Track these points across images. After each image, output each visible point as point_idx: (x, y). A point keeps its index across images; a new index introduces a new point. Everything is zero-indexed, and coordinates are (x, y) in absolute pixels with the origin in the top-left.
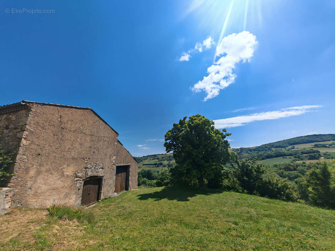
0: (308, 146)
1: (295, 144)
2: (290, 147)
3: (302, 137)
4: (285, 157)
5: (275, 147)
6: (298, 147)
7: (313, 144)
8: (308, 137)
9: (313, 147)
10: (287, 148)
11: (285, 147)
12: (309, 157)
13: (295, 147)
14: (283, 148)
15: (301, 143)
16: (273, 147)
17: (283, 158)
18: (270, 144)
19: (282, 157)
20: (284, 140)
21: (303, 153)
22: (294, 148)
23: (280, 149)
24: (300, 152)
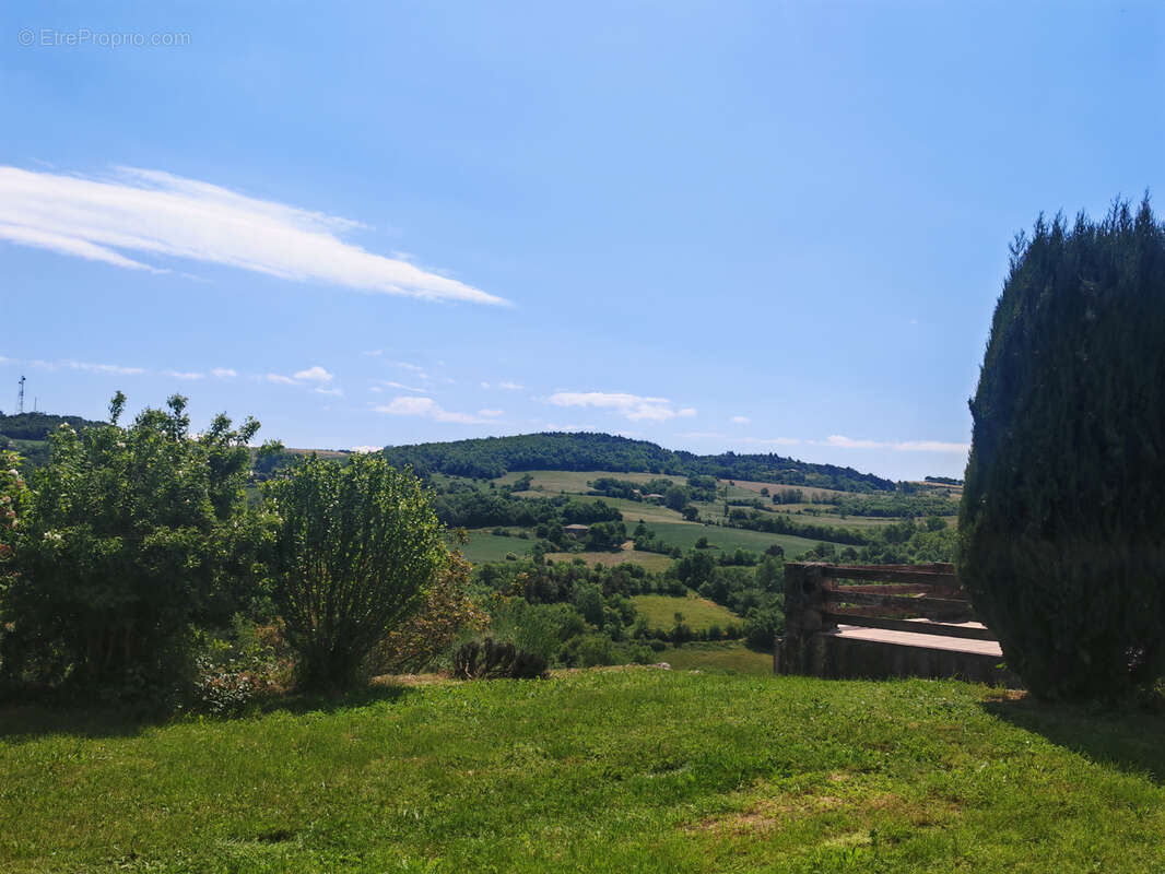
0: (576, 485)
1: (532, 469)
2: (511, 479)
3: (561, 435)
4: (503, 529)
5: (451, 471)
6: (545, 485)
7: (595, 476)
8: (580, 440)
9: (593, 489)
10: (497, 482)
11: (490, 477)
12: (589, 537)
13: (533, 484)
14: (480, 481)
15: (553, 467)
16: (438, 466)
17: (496, 533)
18: (430, 450)
19: (490, 531)
20: (491, 438)
21: (571, 516)
22: (525, 486)
23: (469, 481)
24: (560, 510)
